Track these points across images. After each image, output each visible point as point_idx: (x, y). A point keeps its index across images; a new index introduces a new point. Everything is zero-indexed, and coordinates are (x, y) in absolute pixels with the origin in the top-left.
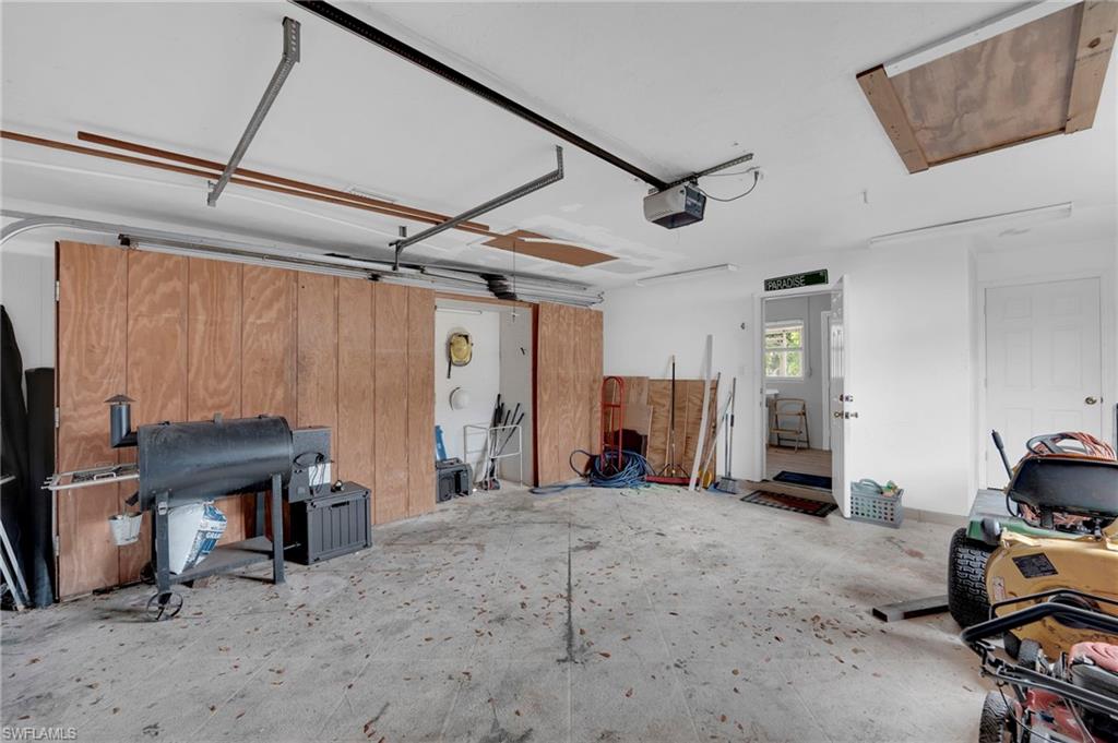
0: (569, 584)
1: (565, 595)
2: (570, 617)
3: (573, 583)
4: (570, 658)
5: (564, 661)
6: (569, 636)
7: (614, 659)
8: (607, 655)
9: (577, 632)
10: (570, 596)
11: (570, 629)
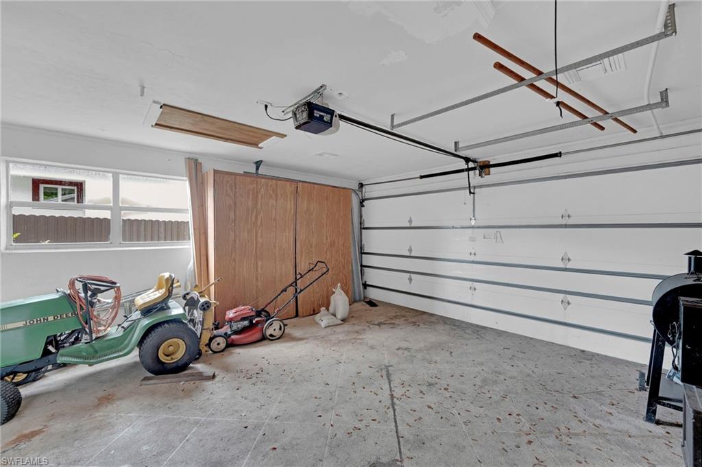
0: (394, 410)
1: (395, 400)
2: (390, 385)
3: (391, 410)
4: (387, 367)
5: (389, 366)
6: (388, 376)
7: (367, 366)
8: (370, 367)
9: (385, 377)
10: (392, 400)
11: (389, 379)
